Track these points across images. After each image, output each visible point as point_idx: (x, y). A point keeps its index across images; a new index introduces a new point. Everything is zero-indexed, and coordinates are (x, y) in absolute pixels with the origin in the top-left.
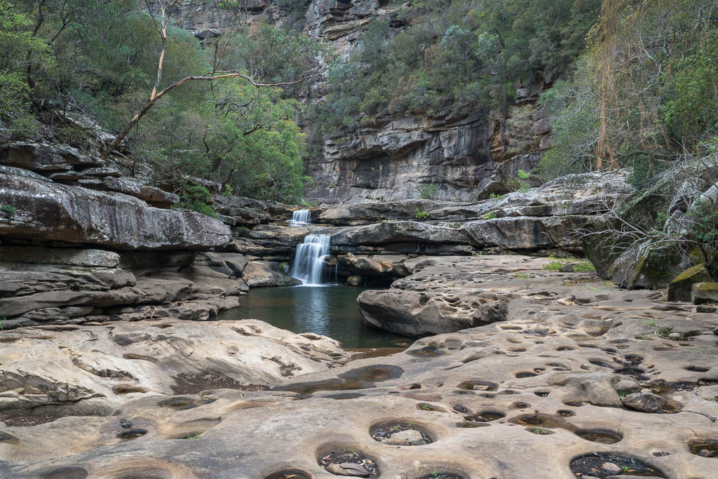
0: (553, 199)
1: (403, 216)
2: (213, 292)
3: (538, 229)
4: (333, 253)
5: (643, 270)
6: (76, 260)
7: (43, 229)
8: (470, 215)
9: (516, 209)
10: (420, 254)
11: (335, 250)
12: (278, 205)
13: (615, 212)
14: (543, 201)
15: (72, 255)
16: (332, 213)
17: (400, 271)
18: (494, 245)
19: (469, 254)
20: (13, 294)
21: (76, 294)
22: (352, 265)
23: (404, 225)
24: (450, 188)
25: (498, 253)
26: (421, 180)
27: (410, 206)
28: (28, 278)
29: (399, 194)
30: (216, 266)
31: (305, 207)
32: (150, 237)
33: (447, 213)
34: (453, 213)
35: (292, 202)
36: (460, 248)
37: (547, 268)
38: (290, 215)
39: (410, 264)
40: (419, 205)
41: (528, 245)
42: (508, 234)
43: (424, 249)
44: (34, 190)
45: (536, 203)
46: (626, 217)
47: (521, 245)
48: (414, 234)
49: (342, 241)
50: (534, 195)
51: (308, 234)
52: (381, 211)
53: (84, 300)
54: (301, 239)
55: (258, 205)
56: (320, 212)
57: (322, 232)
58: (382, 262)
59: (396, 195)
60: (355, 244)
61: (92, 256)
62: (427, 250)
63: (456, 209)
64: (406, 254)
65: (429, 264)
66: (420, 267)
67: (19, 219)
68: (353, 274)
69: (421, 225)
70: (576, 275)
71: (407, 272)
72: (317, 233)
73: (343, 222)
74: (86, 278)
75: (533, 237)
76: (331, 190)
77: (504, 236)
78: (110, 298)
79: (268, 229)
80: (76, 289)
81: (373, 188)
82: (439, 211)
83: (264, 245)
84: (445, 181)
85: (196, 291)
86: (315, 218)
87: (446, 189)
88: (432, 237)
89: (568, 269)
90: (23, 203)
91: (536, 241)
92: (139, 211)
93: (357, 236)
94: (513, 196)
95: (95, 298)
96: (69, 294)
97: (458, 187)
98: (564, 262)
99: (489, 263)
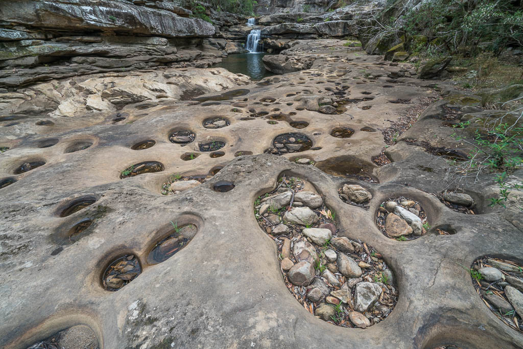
0: (355, 11)
1: (292, 20)
2: (211, 56)
3: (346, 26)
4: (262, 38)
5: (379, 46)
6: (148, 42)
7: (130, 27)
8: (320, 20)
9: (338, 16)
10: (296, 39)
11: (263, 37)
12: (242, 16)
13: (374, 18)
14: (350, 12)
15: (147, 40)
16: (264, 19)
17: (287, 46)
18: (326, 34)
19: (315, 39)
20: (125, 57)
21: (151, 57)
22: (269, 44)
23: (290, 25)
24: (316, 7)
25: (327, 38)
26: (304, 3)
27: (296, 15)
28: (130, 50)
29: (295, 10)
30: (213, 44)
31: (253, 17)
32: (180, 31)
33: (311, 19)
34: (313, 19)
35: (248, 14)
36: (312, 36)
37: (344, 45)
38: (247, 20)
39: (291, 44)
40: (300, 15)
41: (340, 34)
42: (333, 29)
43: (298, 36)
44: (121, 8)
45: (347, 13)
46: (379, 20)
47: (337, 34)
48: (294, 29)
49: (265, 33)
50: (347, 9)
51: (252, 30)
52: (284, 18)
53: (155, 60)
54: (249, 32)
55: (233, 16)
56: (259, 19)
57: (258, 29)
58: (280, 42)
59: (294, 10)
60: (270, 35)
61: (155, 40)
62: (299, 37)
63: (315, 17)
64: (291, 39)
65: (297, 43)
66: (294, 44)
67: (119, 23)
68: (269, 48)
69: (298, 25)
70: (354, 48)
71: (289, 47)
72: (256, 29)
73: (268, 24)
74: (153, 50)
75: (342, 30)
76: (267, 9)
77: (330, 29)
78: (165, 58)
79: (236, 27)
80: (150, 55)
81: (285, 7)
82: (307, 18)
83: (235, 35)
84: (315, 3)
85: (203, 56)
86: (257, 22)
87: (314, 7)
88: (301, 31)
89: (352, 46)
90: (118, 15)
91: (344, 32)
92: (173, 19)
93: (271, 30)
94: (338, 10)
95: (159, 59)
96: (148, 57)
97: (320, 6)
98: (352, 42)
99: (322, 43)
